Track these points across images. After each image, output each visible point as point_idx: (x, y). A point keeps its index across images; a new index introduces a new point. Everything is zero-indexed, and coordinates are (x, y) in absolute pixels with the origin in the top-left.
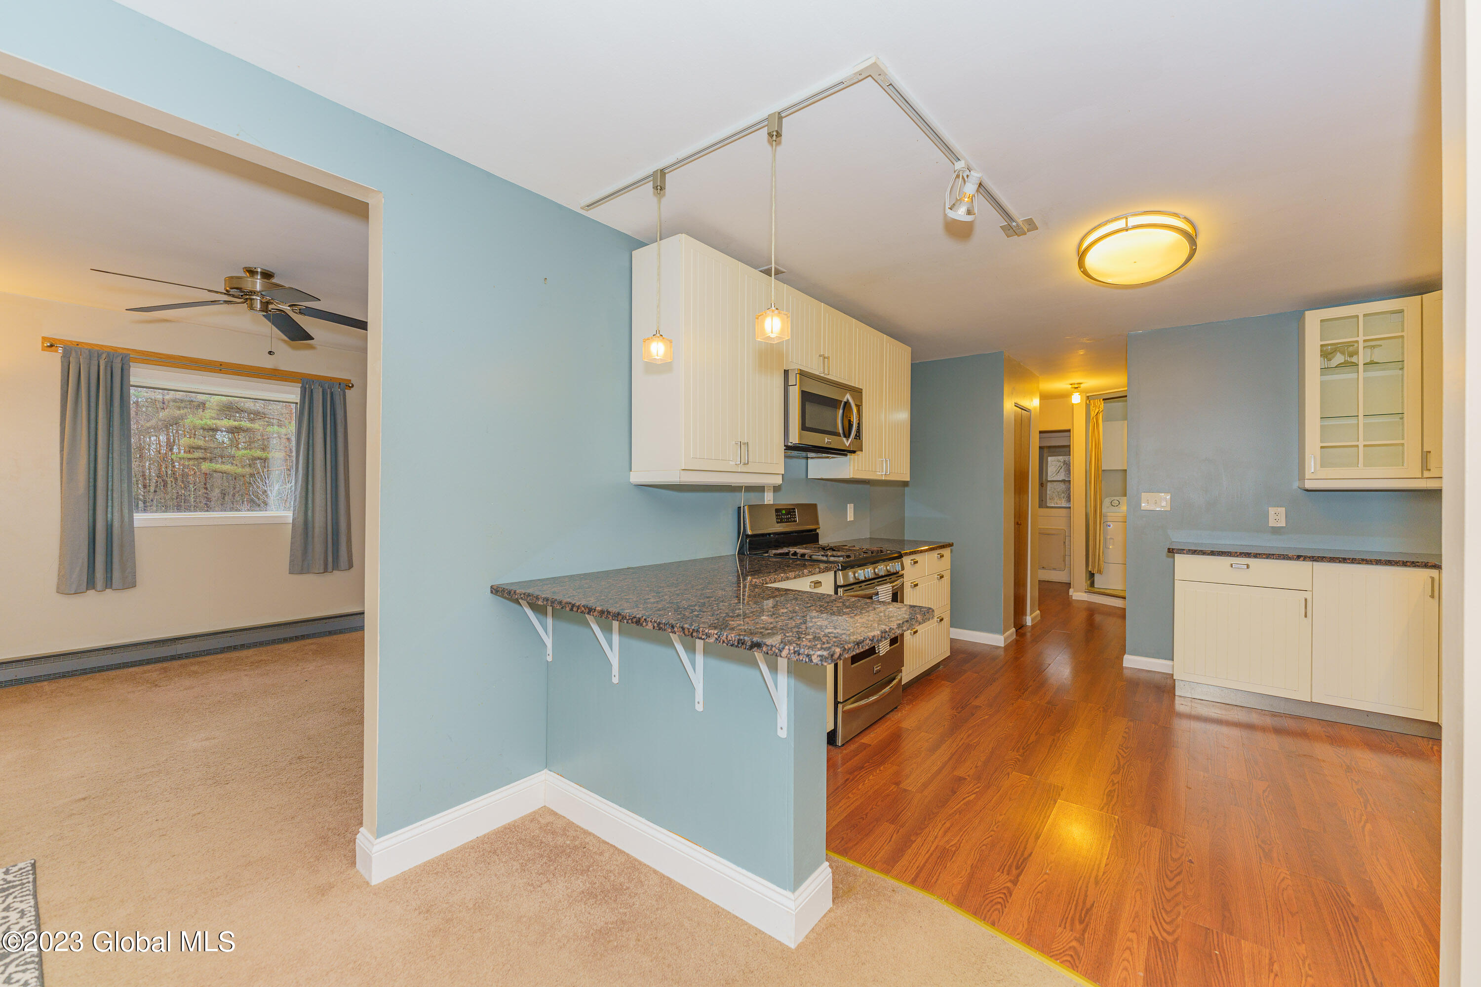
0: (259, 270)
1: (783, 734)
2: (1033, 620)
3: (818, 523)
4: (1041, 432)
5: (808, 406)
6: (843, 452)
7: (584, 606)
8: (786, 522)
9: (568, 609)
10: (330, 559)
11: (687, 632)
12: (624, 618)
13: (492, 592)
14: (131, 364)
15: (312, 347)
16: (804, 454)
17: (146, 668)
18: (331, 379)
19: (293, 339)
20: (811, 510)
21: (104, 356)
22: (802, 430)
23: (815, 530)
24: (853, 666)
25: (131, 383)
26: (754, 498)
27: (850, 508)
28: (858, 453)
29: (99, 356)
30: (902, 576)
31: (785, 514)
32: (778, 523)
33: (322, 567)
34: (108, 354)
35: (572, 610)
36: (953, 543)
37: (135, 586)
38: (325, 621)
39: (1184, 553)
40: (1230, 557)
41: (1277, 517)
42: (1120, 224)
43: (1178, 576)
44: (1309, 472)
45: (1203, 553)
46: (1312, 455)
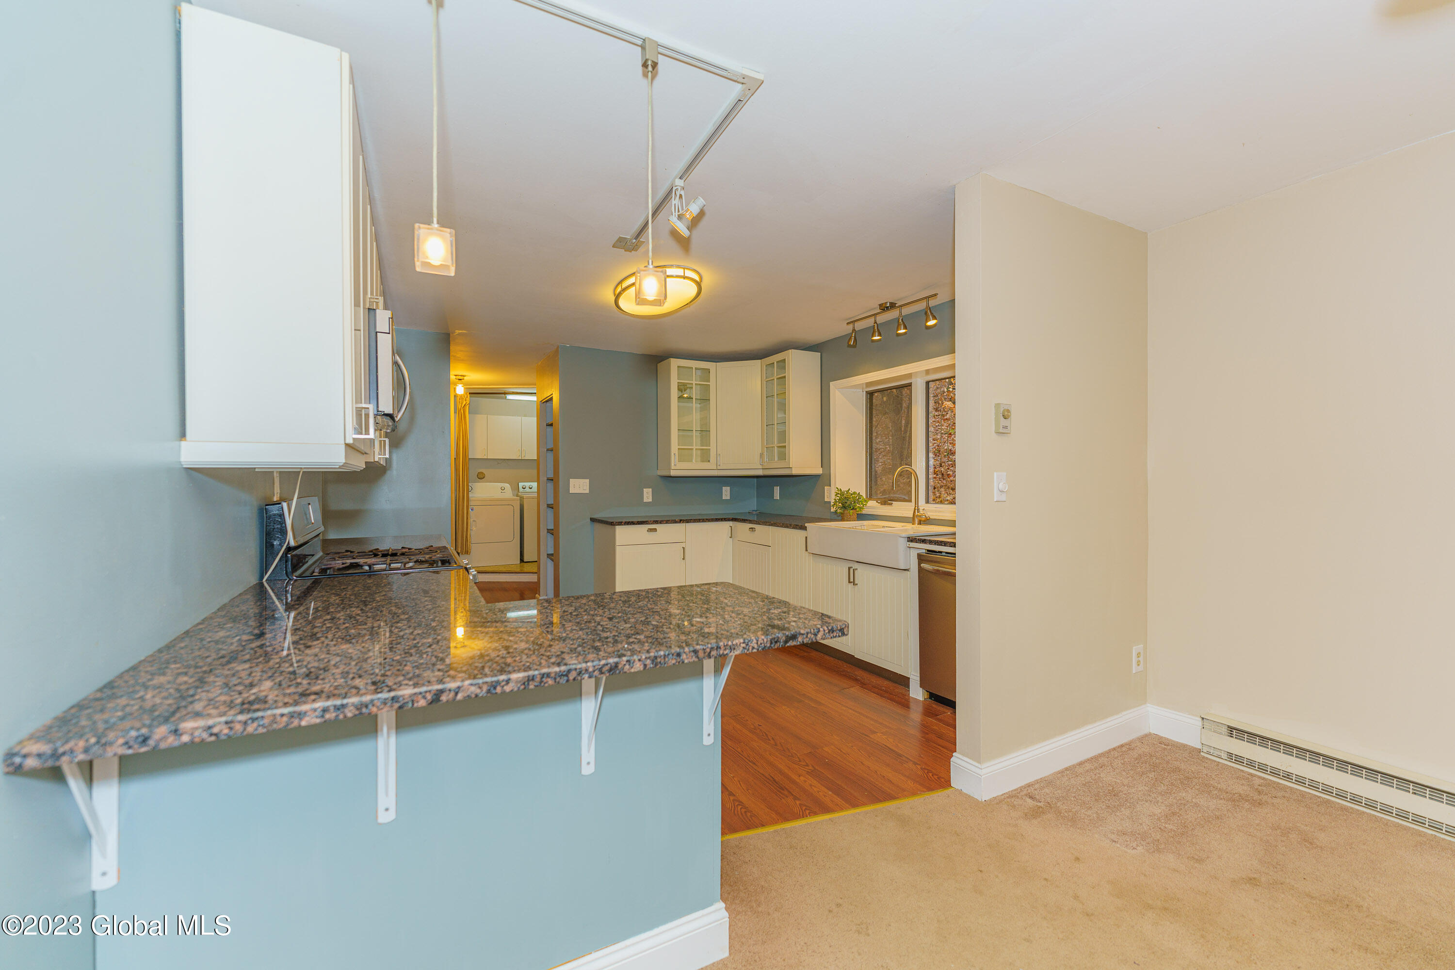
1: (708, 741)
39: (622, 525)
40: (648, 524)
41: (648, 495)
42: (680, 272)
43: (618, 543)
44: (673, 465)
45: (633, 523)
46: (674, 454)
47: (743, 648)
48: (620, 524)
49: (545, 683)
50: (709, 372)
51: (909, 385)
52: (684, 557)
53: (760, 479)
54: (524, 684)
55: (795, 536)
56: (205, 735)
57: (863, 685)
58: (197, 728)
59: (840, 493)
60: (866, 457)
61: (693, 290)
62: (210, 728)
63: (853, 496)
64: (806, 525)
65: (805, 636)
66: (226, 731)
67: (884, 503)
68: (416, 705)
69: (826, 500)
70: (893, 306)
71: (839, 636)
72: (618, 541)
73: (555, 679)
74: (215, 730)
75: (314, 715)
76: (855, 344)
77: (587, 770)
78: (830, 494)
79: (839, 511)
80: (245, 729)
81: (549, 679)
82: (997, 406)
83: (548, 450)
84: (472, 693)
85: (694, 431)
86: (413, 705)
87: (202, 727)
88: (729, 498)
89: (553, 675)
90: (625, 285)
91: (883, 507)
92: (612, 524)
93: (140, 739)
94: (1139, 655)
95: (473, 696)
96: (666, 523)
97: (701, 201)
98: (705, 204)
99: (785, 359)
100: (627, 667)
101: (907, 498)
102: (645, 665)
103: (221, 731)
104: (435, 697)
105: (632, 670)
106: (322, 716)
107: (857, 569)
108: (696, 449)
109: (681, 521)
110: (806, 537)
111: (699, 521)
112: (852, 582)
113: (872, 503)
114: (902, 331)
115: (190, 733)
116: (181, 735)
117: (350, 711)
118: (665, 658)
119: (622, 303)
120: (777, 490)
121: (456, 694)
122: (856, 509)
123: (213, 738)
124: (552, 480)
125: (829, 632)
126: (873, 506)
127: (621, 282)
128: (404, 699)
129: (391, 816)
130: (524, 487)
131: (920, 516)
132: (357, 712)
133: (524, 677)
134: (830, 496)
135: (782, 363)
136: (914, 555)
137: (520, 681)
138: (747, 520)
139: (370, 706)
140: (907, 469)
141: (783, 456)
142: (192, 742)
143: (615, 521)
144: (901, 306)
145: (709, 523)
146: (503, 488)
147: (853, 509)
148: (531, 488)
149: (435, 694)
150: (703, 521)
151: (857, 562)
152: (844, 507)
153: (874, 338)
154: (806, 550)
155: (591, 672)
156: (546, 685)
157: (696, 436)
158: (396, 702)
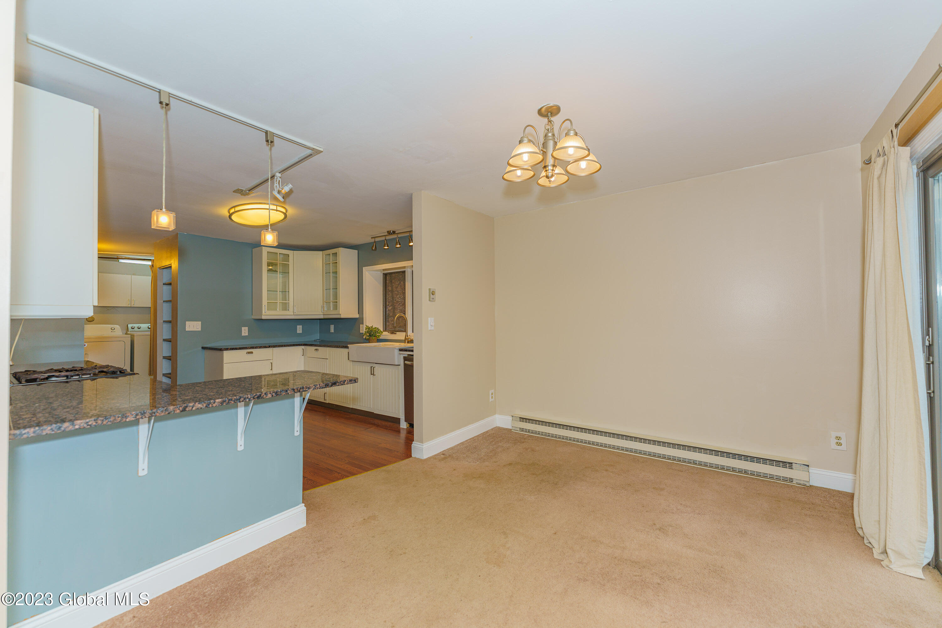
39: (229, 350)
40: (247, 349)
41: (245, 331)
42: (274, 207)
43: (225, 362)
44: (264, 312)
45: (236, 349)
46: (265, 306)
47: (314, 388)
48: (227, 349)
49: (230, 403)
50: (289, 256)
51: (404, 272)
52: (272, 368)
53: (321, 320)
54: (221, 403)
55: (343, 352)
56: (85, 425)
57: (378, 426)
58: (82, 423)
59: (368, 328)
60: (383, 308)
61: (282, 216)
62: (87, 422)
63: (375, 329)
64: (348, 345)
65: (339, 383)
66: (94, 424)
67: (393, 333)
68: (175, 412)
69: (361, 332)
70: (394, 232)
71: (354, 383)
72: (225, 360)
73: (234, 401)
74: (90, 423)
75: (132, 417)
76: (375, 249)
77: (240, 448)
78: (363, 329)
79: (367, 338)
80: (102, 423)
81: (232, 401)
82: (430, 289)
83: (164, 301)
84: (199, 407)
85: (278, 291)
86: (174, 412)
87: (84, 422)
88: (301, 332)
89: (233, 400)
90: (237, 209)
91: (392, 335)
92: (221, 350)
93: (58, 427)
94: (492, 394)
95: (200, 408)
96: (259, 348)
97: (290, 186)
98: (292, 187)
99: (337, 253)
100: (265, 396)
101: (403, 330)
102: (272, 395)
103: (92, 424)
104: (183, 409)
105: (267, 397)
106: (136, 417)
107: (375, 367)
108: (280, 303)
109: (269, 347)
110: (348, 353)
111: (282, 346)
112: (373, 374)
113: (385, 333)
114: (398, 246)
115: (79, 424)
116: (75, 425)
117: (147, 415)
118: (281, 392)
119: (233, 217)
120: (332, 327)
121: (193, 407)
122: (376, 336)
123: (89, 427)
124: (171, 322)
125: (350, 381)
126: (386, 335)
127: (234, 207)
128: (170, 410)
129: (145, 472)
130: (133, 327)
131: (408, 339)
132: (150, 415)
133: (221, 401)
134: (363, 330)
135: (335, 254)
136: (402, 357)
137: (219, 403)
138: (313, 345)
139: (156, 413)
140: (402, 315)
141: (336, 307)
142: (80, 428)
143: (223, 348)
144: (398, 233)
145: (289, 347)
146: (113, 329)
147: (375, 336)
148: (140, 328)
149: (183, 408)
150: (285, 346)
151: (376, 363)
152: (370, 336)
153: (385, 248)
154: (349, 359)
155: (249, 398)
156: (231, 404)
157: (279, 295)
158: (167, 411)
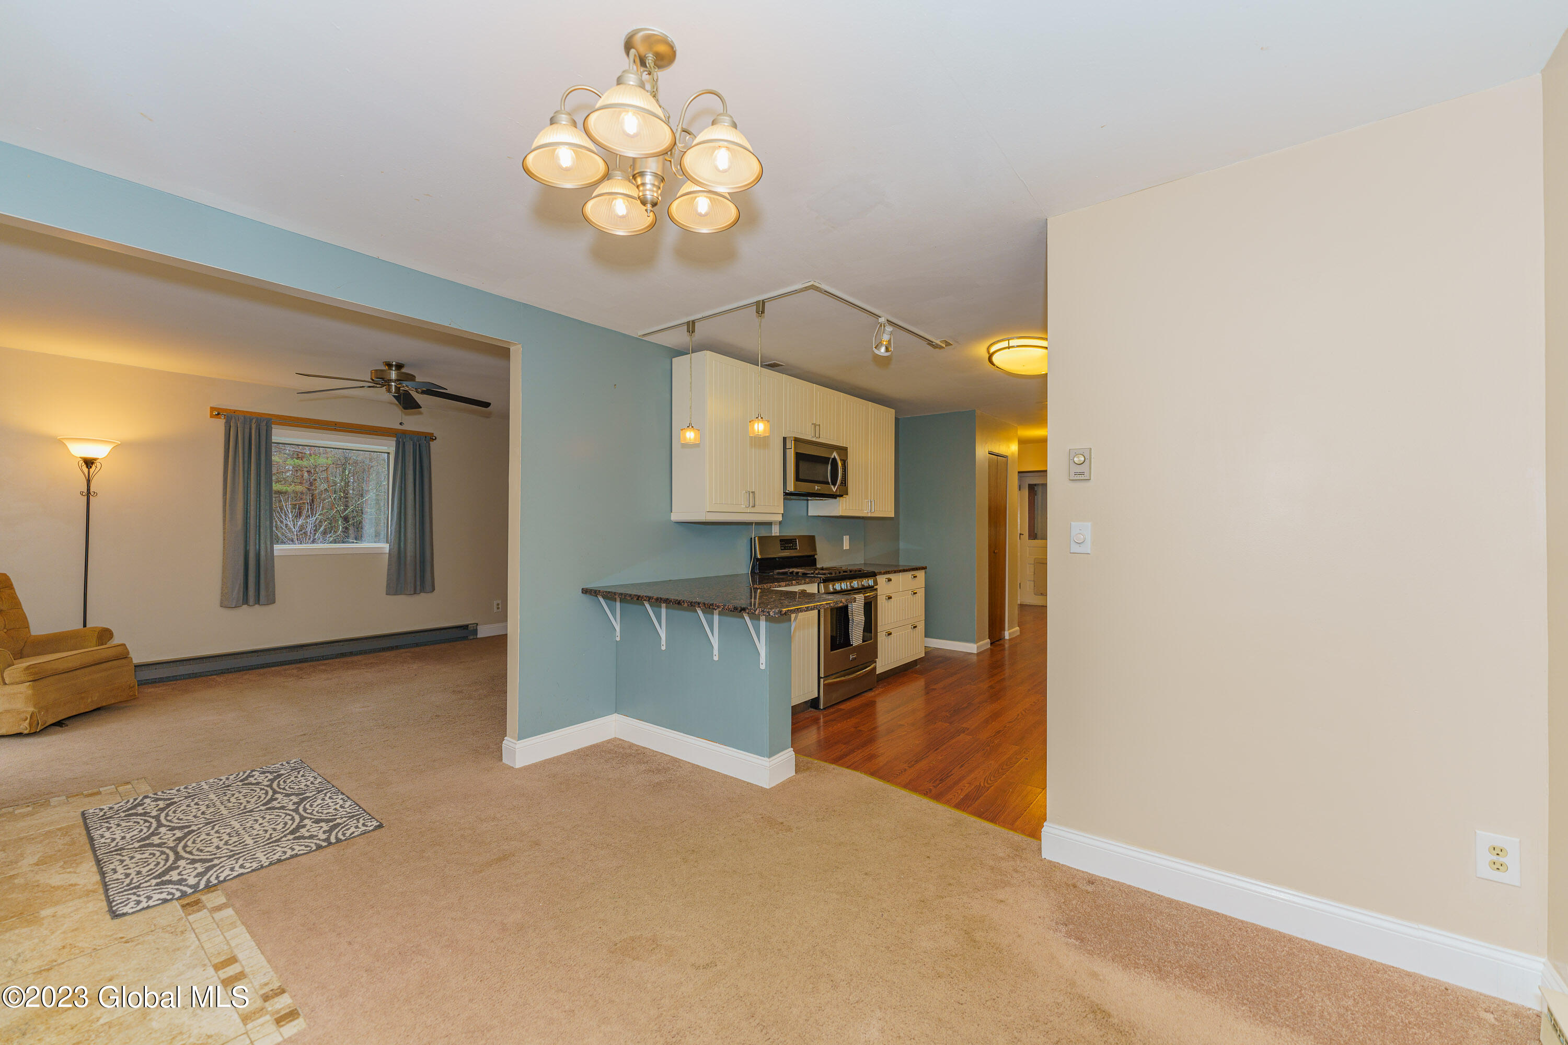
0: (394, 363)
1: (763, 667)
2: (1010, 634)
3: (815, 550)
4: (1019, 472)
5: (801, 463)
6: (834, 496)
7: (646, 596)
8: (789, 549)
9: (635, 599)
10: (418, 583)
11: (707, 607)
12: (671, 601)
13: (582, 592)
14: (273, 426)
15: (420, 413)
16: (805, 498)
17: (287, 667)
18: (418, 433)
19: (405, 408)
20: (811, 540)
21: (254, 421)
22: (796, 481)
23: (814, 556)
24: (832, 652)
25: (273, 441)
26: (764, 532)
27: (846, 539)
28: (844, 496)
29: (251, 421)
30: (876, 590)
31: (787, 542)
32: (782, 550)
33: (412, 589)
34: (257, 419)
35: (638, 599)
36: (926, 567)
37: (275, 602)
38: (413, 635)
